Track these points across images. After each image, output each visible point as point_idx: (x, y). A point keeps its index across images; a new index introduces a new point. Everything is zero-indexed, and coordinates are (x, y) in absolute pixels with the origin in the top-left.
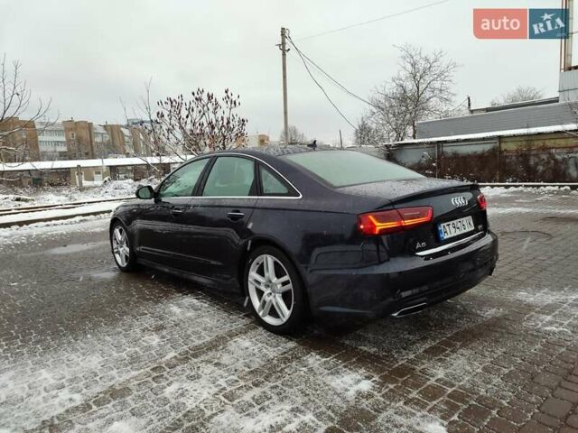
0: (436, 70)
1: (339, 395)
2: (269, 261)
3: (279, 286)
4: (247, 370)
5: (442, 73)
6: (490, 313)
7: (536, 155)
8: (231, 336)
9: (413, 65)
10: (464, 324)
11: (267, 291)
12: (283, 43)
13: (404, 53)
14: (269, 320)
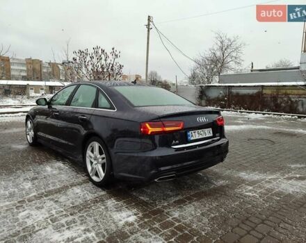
0: (234, 46)
1: (114, 223)
2: (96, 145)
3: (100, 160)
4: (71, 205)
5: (237, 48)
6: (221, 182)
7: (282, 98)
8: (71, 186)
9: (222, 42)
10: (203, 188)
11: (95, 162)
12: (149, 25)
13: (217, 35)
14: (95, 178)
